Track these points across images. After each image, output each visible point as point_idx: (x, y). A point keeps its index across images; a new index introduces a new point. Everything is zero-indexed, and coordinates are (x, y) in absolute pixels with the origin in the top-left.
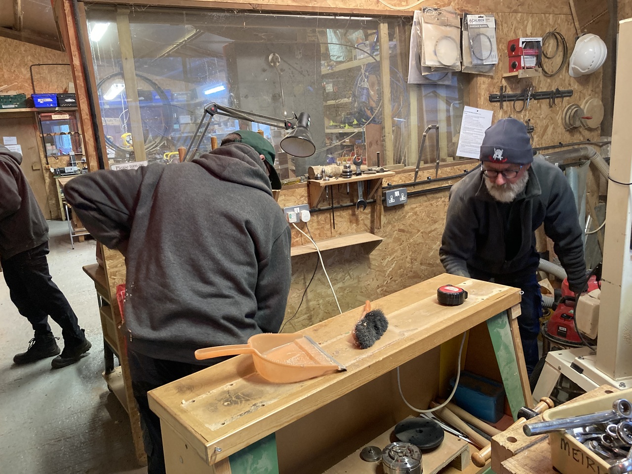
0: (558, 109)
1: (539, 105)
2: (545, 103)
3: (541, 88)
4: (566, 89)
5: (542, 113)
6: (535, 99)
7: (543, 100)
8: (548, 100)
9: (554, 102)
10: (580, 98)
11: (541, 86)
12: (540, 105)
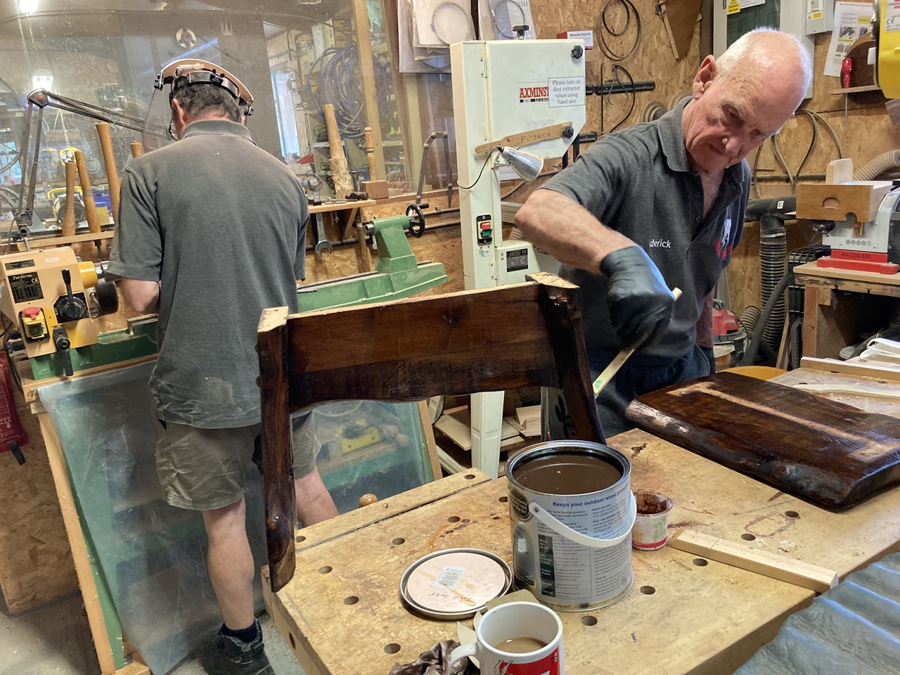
1: (604, 102)
2: (613, 100)
3: (607, 78)
4: (645, 80)
7: (610, 96)
10: (666, 92)
11: (606, 75)
12: (606, 103)
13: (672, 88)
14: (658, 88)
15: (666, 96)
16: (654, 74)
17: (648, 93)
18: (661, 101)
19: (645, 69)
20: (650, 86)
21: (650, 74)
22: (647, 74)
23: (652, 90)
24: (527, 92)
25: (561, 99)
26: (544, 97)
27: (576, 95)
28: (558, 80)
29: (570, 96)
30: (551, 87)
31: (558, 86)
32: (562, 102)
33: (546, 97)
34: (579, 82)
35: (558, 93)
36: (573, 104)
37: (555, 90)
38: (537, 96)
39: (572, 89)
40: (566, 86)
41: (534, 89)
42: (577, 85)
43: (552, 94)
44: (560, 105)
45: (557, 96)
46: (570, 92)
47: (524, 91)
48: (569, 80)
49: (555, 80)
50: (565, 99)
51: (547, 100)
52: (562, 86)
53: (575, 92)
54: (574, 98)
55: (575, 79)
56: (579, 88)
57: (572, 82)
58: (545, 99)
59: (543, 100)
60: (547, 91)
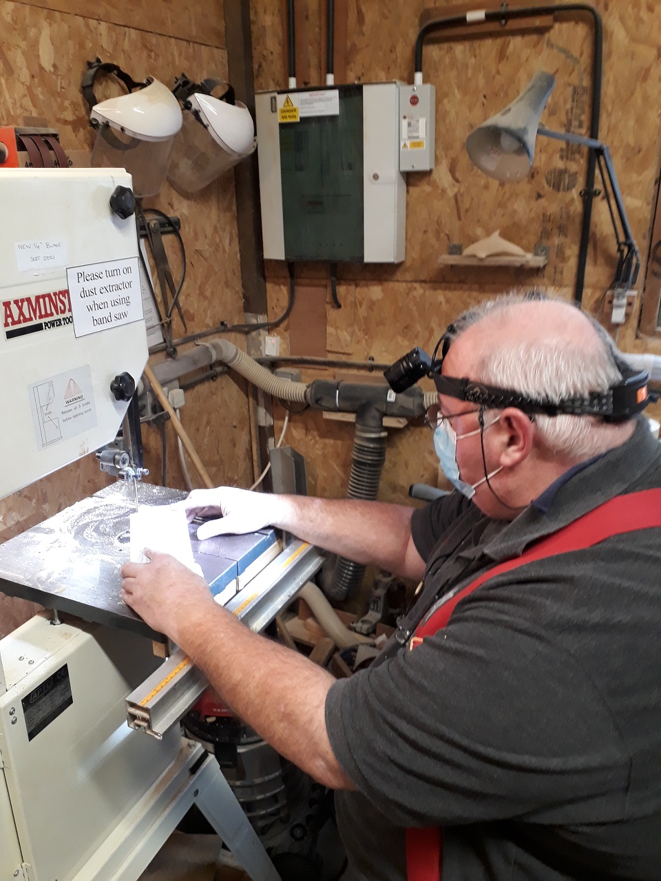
17: (170, 236)
24: (20, 308)
25: (99, 314)
26: (61, 316)
27: (126, 301)
28: (88, 271)
29: (115, 303)
30: (75, 290)
31: (89, 286)
32: (102, 321)
33: (67, 314)
34: (128, 270)
35: (89, 301)
36: (122, 321)
37: (84, 294)
38: (47, 315)
39: (118, 288)
40: (105, 282)
41: (38, 298)
42: (127, 278)
43: (78, 305)
44: (99, 328)
45: (90, 309)
46: (115, 295)
47: (14, 307)
48: (111, 266)
49: (80, 270)
50: (105, 313)
51: (69, 320)
52: (98, 284)
54: (122, 308)
55: (121, 266)
56: (129, 284)
57: (115, 272)
58: (64, 319)
59: (60, 322)
60: (66, 301)
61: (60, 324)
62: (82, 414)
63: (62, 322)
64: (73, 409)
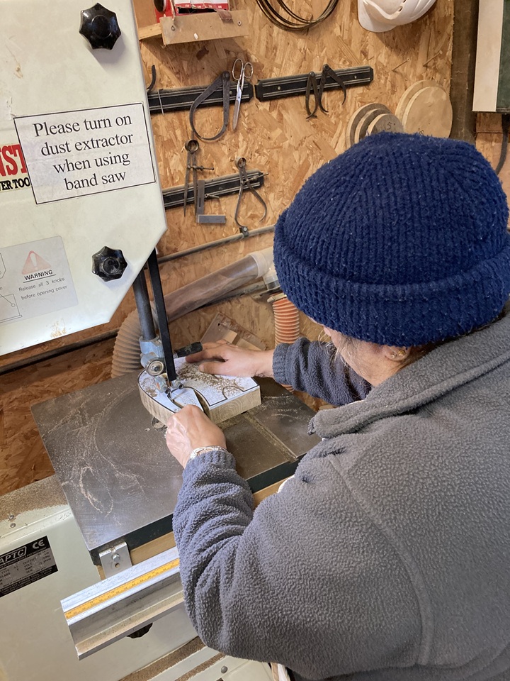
0: (333, 120)
1: (275, 114)
2: (293, 109)
3: (279, 67)
4: (354, 66)
5: (287, 135)
6: (262, 100)
7: (288, 101)
8: (302, 99)
9: (319, 103)
10: (393, 86)
11: (278, 61)
12: (280, 115)
13: (404, 77)
14: (380, 81)
15: (394, 92)
16: (371, 53)
17: (360, 90)
18: (382, 103)
19: (355, 46)
20: (364, 77)
21: (364, 53)
22: (358, 56)
23: (366, 84)
25: (75, 176)
26: (10, 178)
27: (124, 160)
28: (51, 121)
29: (101, 163)
30: (30, 141)
31: (55, 140)
32: (80, 184)
33: (20, 175)
34: (125, 120)
35: (60, 159)
36: (117, 184)
37: (47, 150)
39: (108, 143)
40: (85, 135)
42: (123, 131)
43: (38, 166)
44: (74, 192)
45: (59, 169)
46: (103, 153)
48: (92, 116)
49: (41, 120)
50: (86, 174)
51: (25, 183)
52: (71, 138)
53: (118, 150)
54: (117, 168)
55: (112, 114)
56: (129, 138)
57: (102, 123)
58: (14, 181)
59: (9, 185)
60: (17, 160)
61: (9, 187)
62: (52, 291)
63: (13, 185)
64: (37, 285)
